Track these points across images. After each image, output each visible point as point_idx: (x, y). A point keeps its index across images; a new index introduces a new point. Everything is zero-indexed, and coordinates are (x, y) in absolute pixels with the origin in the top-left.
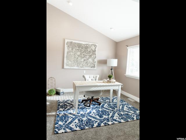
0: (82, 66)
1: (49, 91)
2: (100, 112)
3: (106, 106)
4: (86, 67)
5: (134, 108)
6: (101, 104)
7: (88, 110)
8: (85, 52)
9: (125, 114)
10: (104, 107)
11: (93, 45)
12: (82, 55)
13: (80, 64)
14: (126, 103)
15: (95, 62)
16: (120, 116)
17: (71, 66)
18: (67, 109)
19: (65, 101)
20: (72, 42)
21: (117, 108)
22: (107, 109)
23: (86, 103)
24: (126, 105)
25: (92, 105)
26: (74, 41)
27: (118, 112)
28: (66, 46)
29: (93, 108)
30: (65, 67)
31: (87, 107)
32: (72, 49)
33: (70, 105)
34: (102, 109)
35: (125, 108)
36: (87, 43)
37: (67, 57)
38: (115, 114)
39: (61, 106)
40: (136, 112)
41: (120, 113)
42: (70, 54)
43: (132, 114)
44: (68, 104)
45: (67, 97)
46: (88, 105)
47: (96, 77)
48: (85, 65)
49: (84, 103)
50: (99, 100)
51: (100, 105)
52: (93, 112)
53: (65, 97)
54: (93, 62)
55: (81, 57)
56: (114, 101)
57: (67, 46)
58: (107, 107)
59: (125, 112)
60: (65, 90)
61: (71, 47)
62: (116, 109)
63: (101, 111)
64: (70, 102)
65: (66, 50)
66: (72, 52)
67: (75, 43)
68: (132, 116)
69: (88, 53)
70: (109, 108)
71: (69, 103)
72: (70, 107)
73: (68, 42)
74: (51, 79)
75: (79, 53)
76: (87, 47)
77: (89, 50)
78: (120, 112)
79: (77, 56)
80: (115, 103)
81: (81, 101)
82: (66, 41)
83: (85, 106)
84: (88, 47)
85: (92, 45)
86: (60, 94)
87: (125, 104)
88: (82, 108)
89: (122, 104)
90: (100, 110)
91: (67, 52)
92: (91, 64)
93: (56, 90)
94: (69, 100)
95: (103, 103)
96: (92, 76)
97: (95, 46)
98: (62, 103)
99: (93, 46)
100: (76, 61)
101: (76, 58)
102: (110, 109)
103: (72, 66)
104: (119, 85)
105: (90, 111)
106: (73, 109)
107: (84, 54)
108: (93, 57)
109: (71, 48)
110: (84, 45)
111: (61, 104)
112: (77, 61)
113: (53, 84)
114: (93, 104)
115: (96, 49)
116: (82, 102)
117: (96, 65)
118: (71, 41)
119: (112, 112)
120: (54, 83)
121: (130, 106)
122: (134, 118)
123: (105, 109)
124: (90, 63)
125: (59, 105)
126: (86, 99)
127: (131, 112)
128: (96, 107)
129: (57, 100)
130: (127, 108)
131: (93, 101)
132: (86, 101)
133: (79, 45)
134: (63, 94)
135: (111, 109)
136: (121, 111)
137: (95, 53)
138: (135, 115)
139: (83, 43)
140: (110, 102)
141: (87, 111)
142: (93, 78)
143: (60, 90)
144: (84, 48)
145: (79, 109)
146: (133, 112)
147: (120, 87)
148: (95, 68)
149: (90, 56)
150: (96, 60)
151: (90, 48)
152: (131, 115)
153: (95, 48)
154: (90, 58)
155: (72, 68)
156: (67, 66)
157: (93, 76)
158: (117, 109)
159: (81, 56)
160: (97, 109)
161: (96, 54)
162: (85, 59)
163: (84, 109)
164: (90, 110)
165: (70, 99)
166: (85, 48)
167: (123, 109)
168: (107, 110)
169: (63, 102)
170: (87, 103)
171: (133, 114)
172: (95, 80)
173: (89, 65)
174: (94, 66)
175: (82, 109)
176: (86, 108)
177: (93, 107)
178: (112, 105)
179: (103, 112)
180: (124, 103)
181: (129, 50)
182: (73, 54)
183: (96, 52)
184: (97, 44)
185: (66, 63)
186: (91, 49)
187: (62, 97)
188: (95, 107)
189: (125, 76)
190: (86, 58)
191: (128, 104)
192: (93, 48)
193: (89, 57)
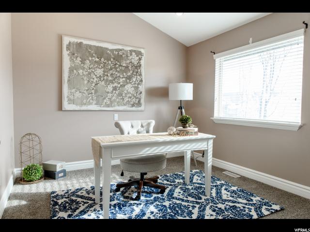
0: (109, 103)
1: (26, 169)
2: (169, 211)
3: (177, 192)
4: (119, 105)
5: (243, 191)
6: (167, 191)
7: (135, 207)
8: (116, 68)
9: (228, 207)
10: (174, 196)
11: (135, 51)
12: (108, 76)
13: (104, 99)
14: (223, 182)
15: (141, 93)
16: (217, 213)
17: (82, 104)
18: (78, 211)
19: (70, 192)
20: (81, 43)
21: (205, 195)
22: (183, 200)
23: (128, 192)
24: (224, 188)
25: (144, 194)
26: (85, 42)
27: (211, 204)
28: (66, 53)
29: (147, 201)
30: (66, 106)
31: (132, 202)
32: (83, 62)
33: (85, 201)
34: (171, 202)
35: (225, 195)
36: (120, 47)
37: (69, 81)
38: (204, 210)
39: (60, 206)
40: (252, 200)
41: (217, 207)
42: (79, 74)
43: (244, 205)
44: (79, 199)
45: (75, 182)
46: (134, 196)
47: (149, 124)
48: (118, 100)
49: (122, 192)
50: (159, 181)
51: (162, 192)
52: (149, 211)
53: (68, 182)
54: (137, 93)
55: (107, 80)
56: (194, 181)
57: (68, 52)
58: (181, 197)
59: (226, 203)
60: (69, 166)
61: (79, 55)
62: (203, 197)
63: (170, 208)
64: (85, 194)
65: (67, 63)
66: (83, 69)
67: (90, 47)
68: (247, 209)
69: (122, 71)
70: (187, 197)
71: (82, 197)
72: (86, 205)
73: (70, 43)
74: (28, 137)
75: (100, 72)
76: (118, 56)
77: (124, 65)
78: (214, 204)
79: (95, 79)
80: (198, 185)
81: (115, 188)
82: (66, 40)
83: (126, 200)
84: (121, 56)
85: (131, 51)
86: (56, 177)
87: (222, 185)
88: (120, 206)
89: (215, 186)
90: (167, 203)
91: (70, 68)
92: (130, 97)
93: (45, 166)
94: (81, 189)
95: (170, 187)
96: (138, 124)
97: (139, 54)
98: (62, 198)
99: (134, 53)
100: (93, 91)
101: (94, 85)
102: (190, 199)
103: (85, 104)
104: (207, 139)
105: (142, 211)
106: (94, 210)
107: (112, 74)
108: (134, 80)
109: (79, 59)
110: (112, 50)
111: (60, 202)
112: (96, 91)
113: (36, 152)
114: (145, 192)
115: (142, 62)
116: (117, 190)
117: (142, 101)
118: (79, 41)
119: (198, 206)
120: (38, 147)
121: (235, 188)
122: (251, 213)
123: (178, 202)
124: (128, 96)
125: (56, 204)
126: (126, 181)
127: (240, 200)
128: (156, 199)
129: (49, 190)
130: (229, 193)
131: (145, 184)
132: (127, 186)
133: (101, 52)
134: (65, 175)
135: (193, 199)
136: (218, 202)
137: (139, 70)
138: (253, 208)
139: (111, 47)
140: (184, 184)
141: (133, 210)
142: (140, 127)
143: (55, 166)
144: (112, 60)
145: (112, 208)
146: (245, 201)
147: (211, 142)
148: (142, 108)
149: (126, 78)
150: (142, 88)
151: (125, 61)
152: (242, 208)
153: (140, 59)
154: (127, 83)
155: (84, 108)
156: (71, 105)
157: (140, 123)
158: (206, 198)
159: (105, 78)
160: (157, 203)
161: (143, 74)
162: (116, 84)
163: (125, 206)
164: (141, 207)
165: (84, 185)
166: (114, 59)
167: (221, 197)
168: (184, 203)
169: (67, 195)
170: (130, 190)
171: (246, 204)
172: (145, 132)
173: (126, 99)
174: (139, 101)
175: (120, 208)
176: (131, 205)
177: (148, 199)
178: (192, 191)
179: (175, 210)
180: (218, 183)
181: (217, 61)
182: (85, 73)
183: (143, 70)
184: (143, 51)
185: (68, 97)
186: (128, 61)
187: (62, 182)
188: (152, 198)
189: (212, 120)
190: (119, 83)
191: (228, 185)
192: (134, 59)
193: (126, 80)
